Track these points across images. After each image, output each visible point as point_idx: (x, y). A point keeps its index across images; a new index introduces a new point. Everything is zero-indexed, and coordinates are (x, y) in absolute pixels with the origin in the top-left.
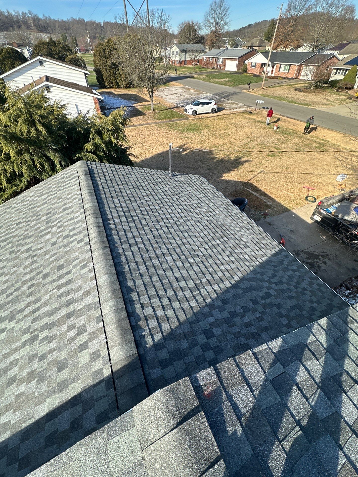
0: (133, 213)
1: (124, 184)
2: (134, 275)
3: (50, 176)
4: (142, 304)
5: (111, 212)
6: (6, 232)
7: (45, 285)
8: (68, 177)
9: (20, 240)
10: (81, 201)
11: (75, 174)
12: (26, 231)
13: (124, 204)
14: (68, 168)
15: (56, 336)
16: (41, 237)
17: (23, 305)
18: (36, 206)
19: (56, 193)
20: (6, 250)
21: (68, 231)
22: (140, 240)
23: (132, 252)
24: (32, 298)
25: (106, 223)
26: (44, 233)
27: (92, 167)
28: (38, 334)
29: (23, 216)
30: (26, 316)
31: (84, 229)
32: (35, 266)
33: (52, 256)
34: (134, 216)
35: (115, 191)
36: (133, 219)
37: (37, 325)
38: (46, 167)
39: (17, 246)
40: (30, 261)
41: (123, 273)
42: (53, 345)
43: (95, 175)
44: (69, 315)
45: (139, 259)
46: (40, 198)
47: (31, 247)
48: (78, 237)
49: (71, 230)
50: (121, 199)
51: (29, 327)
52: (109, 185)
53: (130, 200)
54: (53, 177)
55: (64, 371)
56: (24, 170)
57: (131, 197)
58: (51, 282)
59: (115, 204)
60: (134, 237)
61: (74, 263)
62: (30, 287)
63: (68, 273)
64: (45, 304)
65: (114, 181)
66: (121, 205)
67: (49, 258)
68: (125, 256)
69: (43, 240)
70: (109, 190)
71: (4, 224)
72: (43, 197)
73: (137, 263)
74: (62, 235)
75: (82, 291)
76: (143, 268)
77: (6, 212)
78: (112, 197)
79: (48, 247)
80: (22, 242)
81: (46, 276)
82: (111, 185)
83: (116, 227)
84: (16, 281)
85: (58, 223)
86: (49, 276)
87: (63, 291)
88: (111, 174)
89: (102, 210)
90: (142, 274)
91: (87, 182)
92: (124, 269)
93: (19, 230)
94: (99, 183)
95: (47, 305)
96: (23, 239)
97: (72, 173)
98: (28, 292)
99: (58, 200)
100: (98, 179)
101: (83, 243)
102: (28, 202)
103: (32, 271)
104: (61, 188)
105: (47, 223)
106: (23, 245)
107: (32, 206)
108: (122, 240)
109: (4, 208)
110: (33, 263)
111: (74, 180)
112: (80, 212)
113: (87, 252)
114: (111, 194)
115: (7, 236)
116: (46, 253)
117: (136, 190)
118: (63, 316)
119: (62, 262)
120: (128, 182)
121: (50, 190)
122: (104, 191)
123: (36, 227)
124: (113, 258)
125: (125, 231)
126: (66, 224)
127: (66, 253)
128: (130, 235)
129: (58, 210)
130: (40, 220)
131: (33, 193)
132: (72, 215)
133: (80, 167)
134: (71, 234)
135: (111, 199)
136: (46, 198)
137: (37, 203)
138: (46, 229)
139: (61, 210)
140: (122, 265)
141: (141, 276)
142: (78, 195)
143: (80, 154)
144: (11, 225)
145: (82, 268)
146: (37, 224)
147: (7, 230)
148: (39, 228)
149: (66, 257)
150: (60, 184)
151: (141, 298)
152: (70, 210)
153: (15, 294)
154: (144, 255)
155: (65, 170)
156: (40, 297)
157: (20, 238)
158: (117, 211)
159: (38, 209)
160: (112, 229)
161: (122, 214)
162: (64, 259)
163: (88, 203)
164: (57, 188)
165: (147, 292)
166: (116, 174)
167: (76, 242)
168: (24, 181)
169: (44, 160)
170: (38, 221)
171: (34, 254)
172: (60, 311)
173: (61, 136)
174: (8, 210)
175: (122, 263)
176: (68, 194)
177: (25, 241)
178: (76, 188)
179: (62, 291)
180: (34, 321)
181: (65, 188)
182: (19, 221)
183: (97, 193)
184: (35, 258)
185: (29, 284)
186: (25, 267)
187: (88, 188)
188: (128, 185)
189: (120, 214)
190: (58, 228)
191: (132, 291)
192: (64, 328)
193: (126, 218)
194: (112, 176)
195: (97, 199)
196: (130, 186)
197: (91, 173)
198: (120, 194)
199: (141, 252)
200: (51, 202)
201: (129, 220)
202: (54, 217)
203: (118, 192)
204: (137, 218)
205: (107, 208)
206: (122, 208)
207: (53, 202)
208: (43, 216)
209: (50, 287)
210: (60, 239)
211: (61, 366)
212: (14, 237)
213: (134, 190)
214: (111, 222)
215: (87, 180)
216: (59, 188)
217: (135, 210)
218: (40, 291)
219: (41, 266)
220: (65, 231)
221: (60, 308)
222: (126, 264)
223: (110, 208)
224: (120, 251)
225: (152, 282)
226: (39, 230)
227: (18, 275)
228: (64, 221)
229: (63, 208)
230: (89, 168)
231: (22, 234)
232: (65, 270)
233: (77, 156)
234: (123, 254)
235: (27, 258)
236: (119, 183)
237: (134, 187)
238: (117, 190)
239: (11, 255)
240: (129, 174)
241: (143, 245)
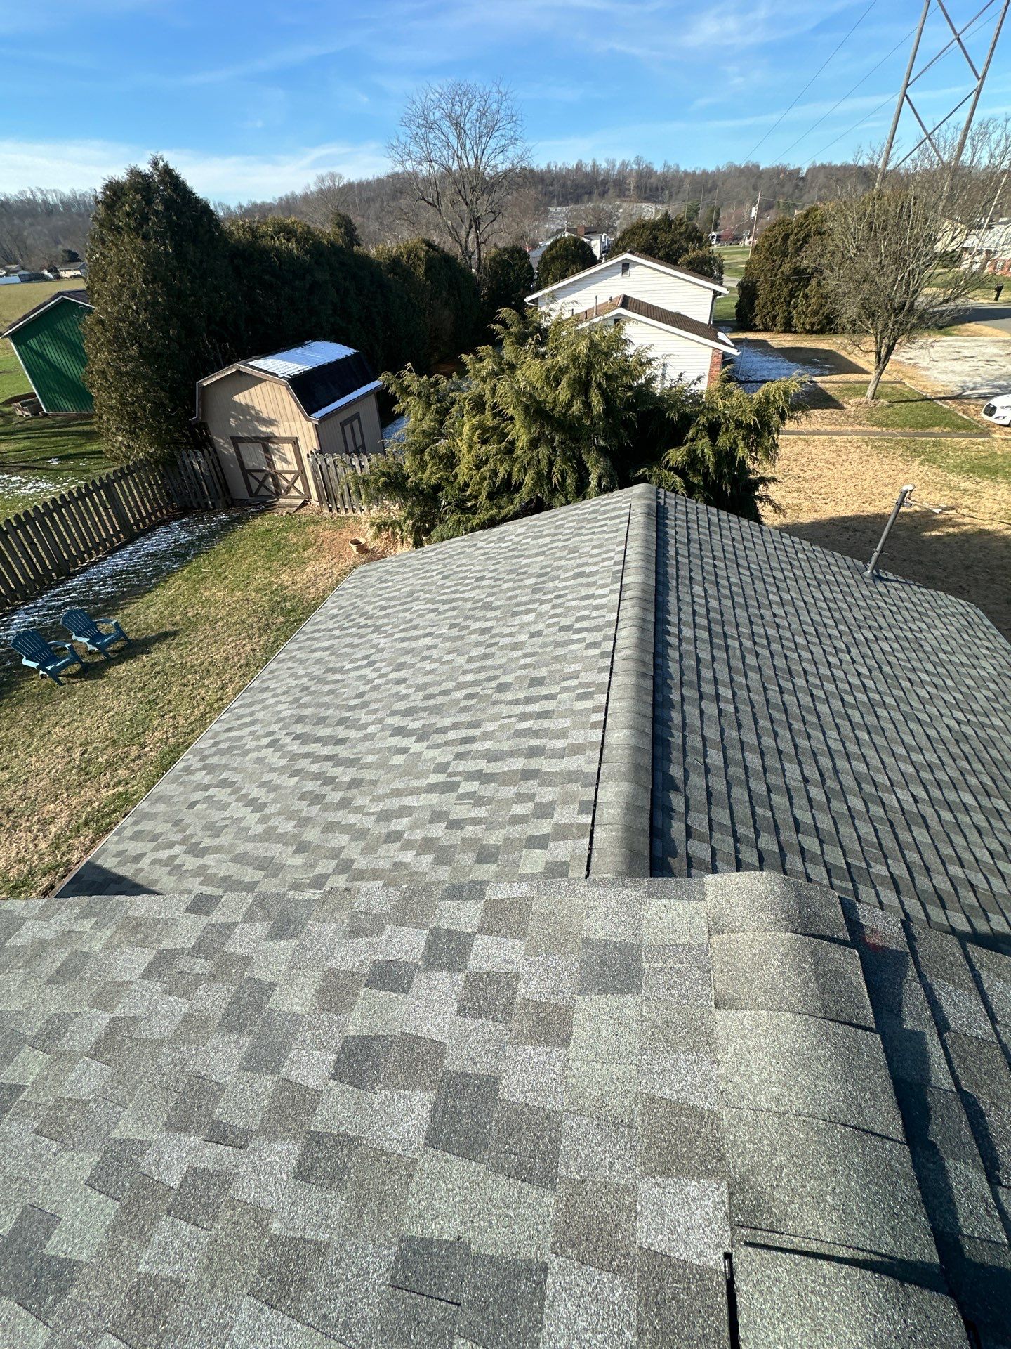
0: (731, 631)
1: (730, 560)
2: (688, 760)
3: (569, 503)
4: (688, 828)
5: (679, 609)
6: (454, 588)
7: (496, 703)
8: (604, 513)
9: (475, 609)
10: (621, 567)
11: (625, 508)
12: (489, 595)
13: (714, 603)
14: (611, 494)
15: (490, 800)
16: (514, 614)
17: (447, 722)
18: (522, 556)
19: (570, 539)
20: (446, 619)
21: (573, 619)
22: (729, 694)
23: (702, 712)
24: (466, 717)
25: (660, 628)
26: (523, 608)
27: (665, 502)
28: (460, 782)
29: (493, 568)
30: (447, 743)
31: (608, 624)
32: (488, 662)
33: (526, 656)
34: (732, 638)
35: (703, 568)
36: (726, 642)
37: (461, 766)
38: (569, 481)
39: (467, 618)
40: (481, 651)
41: (668, 745)
42: (482, 812)
43: (667, 521)
44: (527, 775)
45: (712, 733)
46: (535, 542)
47: (491, 628)
48: (591, 637)
49: (579, 619)
50: (712, 591)
51: (448, 763)
52: (692, 550)
53: (733, 599)
54: (572, 506)
55: (486, 866)
56: (529, 480)
57: (738, 594)
58: (511, 703)
59: (692, 596)
60: (716, 682)
61: (565, 684)
62: (468, 697)
63: (547, 698)
64: (487, 736)
65: (706, 546)
66: (707, 602)
67: (518, 659)
68: (683, 712)
69: (517, 620)
70: (690, 562)
71: (454, 573)
72: (540, 541)
73: (704, 739)
74: (559, 623)
75: (567, 741)
76: (715, 757)
77: (463, 553)
78: (691, 579)
79: (523, 637)
80: (478, 614)
81: (502, 688)
82: (698, 552)
83: (680, 644)
84: (448, 677)
85: (557, 597)
86: (509, 690)
87: (528, 726)
88: (703, 527)
89: (660, 599)
90: (710, 767)
91: (646, 532)
92: (672, 736)
93: (477, 591)
94: (672, 541)
95: (490, 740)
96: (481, 609)
97: (618, 505)
98: (463, 704)
99: (569, 554)
100: (672, 532)
101: (597, 652)
102: (510, 543)
103: (480, 670)
104: (583, 531)
105: (534, 591)
106: (477, 619)
107: (515, 553)
108: (685, 677)
109: (463, 544)
110: (486, 656)
111: (618, 521)
112: (611, 588)
113: (601, 670)
114: (691, 571)
115: (454, 596)
116: (515, 647)
117: (756, 582)
118: (515, 772)
119: (542, 672)
120: (742, 558)
121: (560, 531)
122: (677, 561)
123: (510, 594)
124: (655, 705)
125: (698, 660)
126: (573, 603)
127: (557, 659)
128: (707, 673)
129: (565, 572)
130: (522, 584)
131: (522, 530)
132: (592, 590)
133: (640, 496)
134: (578, 625)
135: (687, 582)
136: (546, 545)
137: (526, 549)
138: (529, 602)
139: (570, 574)
140: (670, 728)
141: (707, 771)
142: (618, 553)
143: (650, 468)
144: (466, 578)
145: (580, 697)
146: (514, 589)
147: (456, 585)
148: (516, 597)
149: (553, 667)
150: (583, 524)
151: (691, 814)
152: (590, 579)
153: (440, 700)
154: (728, 731)
155: (605, 496)
156: (483, 720)
157: (475, 605)
158: (695, 612)
159: (524, 562)
160: (669, 645)
161: (705, 622)
162: (549, 668)
163: (635, 574)
164: (576, 529)
165: (709, 809)
166: (716, 533)
167: (582, 645)
168: (516, 501)
169: (573, 467)
170: (516, 584)
171: (493, 641)
172: (512, 759)
173: (627, 424)
174: (467, 550)
175: (670, 723)
176: (594, 547)
177: (483, 613)
178: (616, 537)
179: (526, 725)
180: (460, 756)
181: (593, 533)
182: (482, 574)
183: (661, 559)
184: (493, 649)
185: (469, 691)
186: (470, 660)
187: (644, 544)
188: (738, 565)
189: (698, 620)
190: (554, 607)
191: (677, 789)
192: (510, 792)
193: (710, 635)
194: (705, 534)
195: (657, 573)
196: (744, 567)
197: (658, 516)
198: (713, 578)
199: (722, 721)
200: (554, 553)
201: (715, 640)
202: (551, 584)
203: (708, 572)
204: (737, 644)
205: (672, 598)
206: (708, 611)
207: (558, 555)
208: (531, 576)
209: (506, 710)
210: (550, 630)
211: (485, 855)
212: (466, 600)
213: (749, 580)
214: (674, 630)
215: (647, 526)
216: (580, 531)
217: (738, 625)
218: (484, 710)
219: (500, 667)
220: (565, 617)
221: (512, 753)
222: (680, 729)
223: (679, 600)
224: (675, 696)
225: (729, 796)
226: (514, 601)
227: (454, 669)
228: (569, 597)
229: (576, 571)
230: (658, 503)
231: (482, 600)
232: (544, 691)
233: (641, 471)
234: (678, 706)
235: (477, 645)
236: (719, 554)
237: (752, 574)
238: (707, 567)
239: (452, 630)
240: (748, 540)
241: (732, 709)
